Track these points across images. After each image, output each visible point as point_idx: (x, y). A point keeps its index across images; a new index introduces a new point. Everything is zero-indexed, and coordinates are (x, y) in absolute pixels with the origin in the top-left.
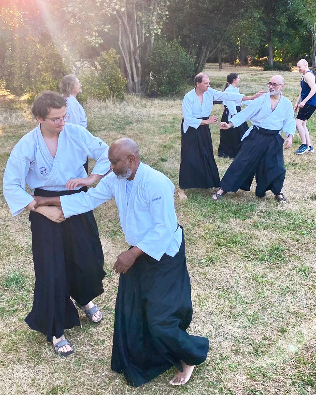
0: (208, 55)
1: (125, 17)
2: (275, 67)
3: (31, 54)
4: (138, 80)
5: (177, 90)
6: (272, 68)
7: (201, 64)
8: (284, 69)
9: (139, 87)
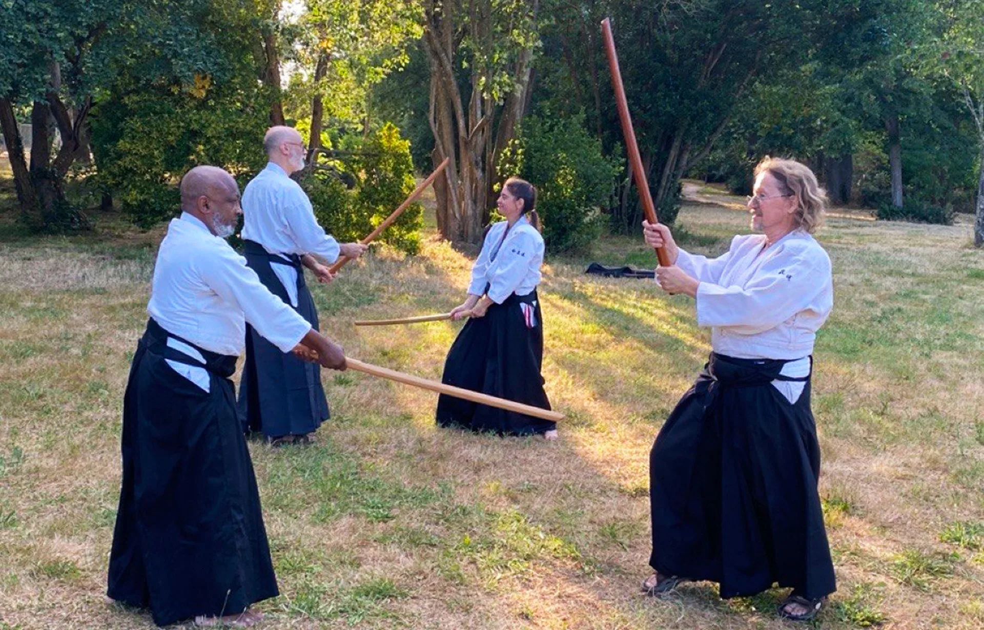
0: (684, 163)
1: (447, 55)
2: (908, 212)
3: (179, 127)
4: (474, 210)
5: (570, 243)
6: (897, 213)
7: (664, 184)
8: (931, 217)
9: (477, 230)
